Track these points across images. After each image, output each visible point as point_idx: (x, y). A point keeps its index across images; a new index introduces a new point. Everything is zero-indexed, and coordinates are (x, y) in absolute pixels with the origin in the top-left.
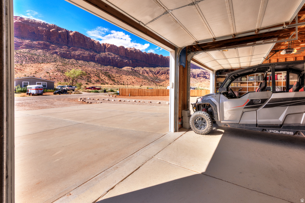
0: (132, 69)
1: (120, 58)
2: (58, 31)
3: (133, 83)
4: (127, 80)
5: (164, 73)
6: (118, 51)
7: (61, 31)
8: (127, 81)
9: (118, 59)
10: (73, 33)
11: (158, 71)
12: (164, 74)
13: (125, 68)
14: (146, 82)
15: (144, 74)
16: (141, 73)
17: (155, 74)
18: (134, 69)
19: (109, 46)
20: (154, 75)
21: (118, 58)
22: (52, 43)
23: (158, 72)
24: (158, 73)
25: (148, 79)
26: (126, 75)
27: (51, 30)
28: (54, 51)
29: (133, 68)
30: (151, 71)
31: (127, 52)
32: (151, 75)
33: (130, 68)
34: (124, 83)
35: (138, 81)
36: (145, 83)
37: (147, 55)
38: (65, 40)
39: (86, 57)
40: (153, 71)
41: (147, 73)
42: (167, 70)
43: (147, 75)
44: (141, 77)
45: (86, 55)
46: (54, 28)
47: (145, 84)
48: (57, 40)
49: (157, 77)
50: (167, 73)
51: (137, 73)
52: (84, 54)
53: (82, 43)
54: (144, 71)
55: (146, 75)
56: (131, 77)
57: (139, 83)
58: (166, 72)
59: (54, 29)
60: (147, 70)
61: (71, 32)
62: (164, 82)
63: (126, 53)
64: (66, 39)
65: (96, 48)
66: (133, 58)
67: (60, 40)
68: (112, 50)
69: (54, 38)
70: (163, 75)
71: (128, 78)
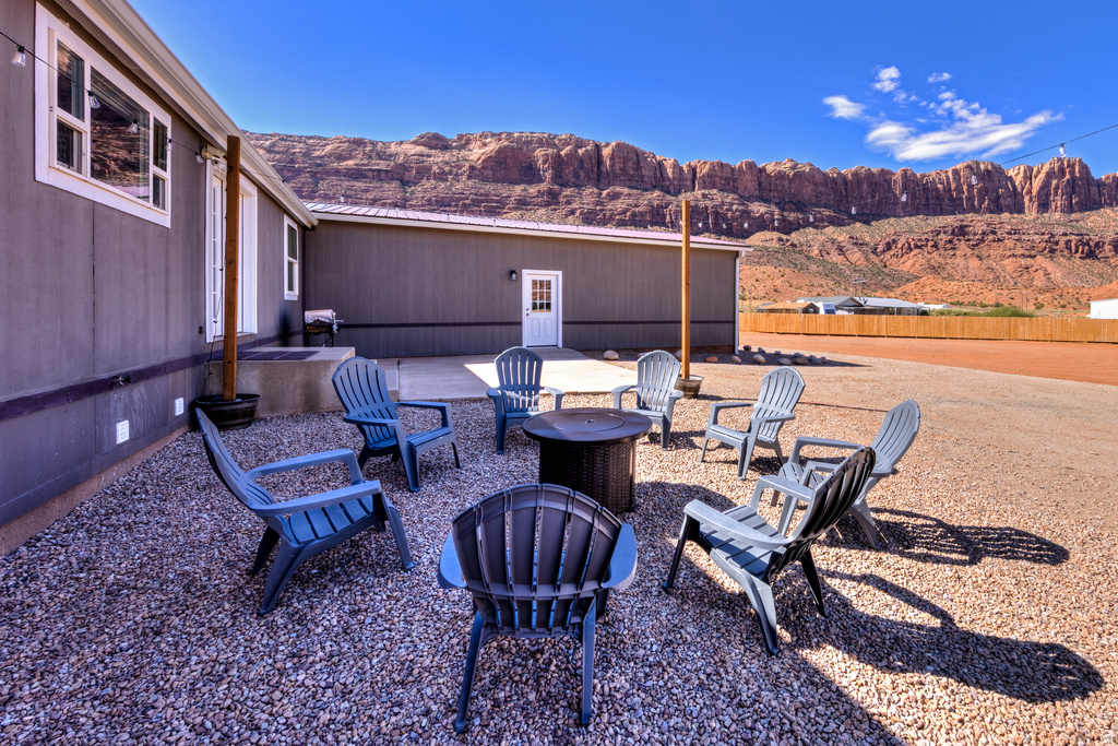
0: (780, 240)
1: (739, 204)
2: (576, 151)
3: (776, 291)
4: (757, 280)
5: (916, 247)
6: (735, 180)
7: (584, 149)
8: (756, 284)
9: (734, 207)
10: (610, 147)
11: (888, 240)
12: (917, 251)
13: (757, 239)
14: (826, 288)
15: (826, 257)
16: (817, 252)
17: (874, 251)
18: (788, 240)
19: (704, 172)
20: (872, 256)
21: (732, 204)
22: (564, 185)
23: (888, 244)
24: (888, 247)
25: (841, 273)
26: (758, 263)
27: (562, 153)
28: (569, 207)
29: (784, 237)
30: (858, 244)
31: (763, 179)
32: (856, 256)
33: (776, 235)
34: (746, 293)
35: (795, 283)
36: (820, 290)
37: (839, 181)
38: (593, 171)
39: (642, 214)
40: (868, 239)
41: (841, 250)
42: (932, 232)
43: (841, 257)
44: (813, 267)
45: (641, 209)
46: (569, 144)
47: (819, 295)
48: (576, 175)
49: (885, 266)
50: (930, 243)
51: (800, 252)
52: (637, 206)
53: (631, 172)
54: (829, 245)
55: (835, 258)
56: (769, 269)
57: (799, 291)
58: (927, 240)
59: (569, 148)
60: (841, 239)
61: (607, 145)
62: (912, 285)
63: (760, 184)
64: (595, 169)
65: (667, 183)
66: (787, 200)
67: (582, 174)
68: (717, 179)
69: (568, 172)
70: (913, 253)
71: (760, 276)
